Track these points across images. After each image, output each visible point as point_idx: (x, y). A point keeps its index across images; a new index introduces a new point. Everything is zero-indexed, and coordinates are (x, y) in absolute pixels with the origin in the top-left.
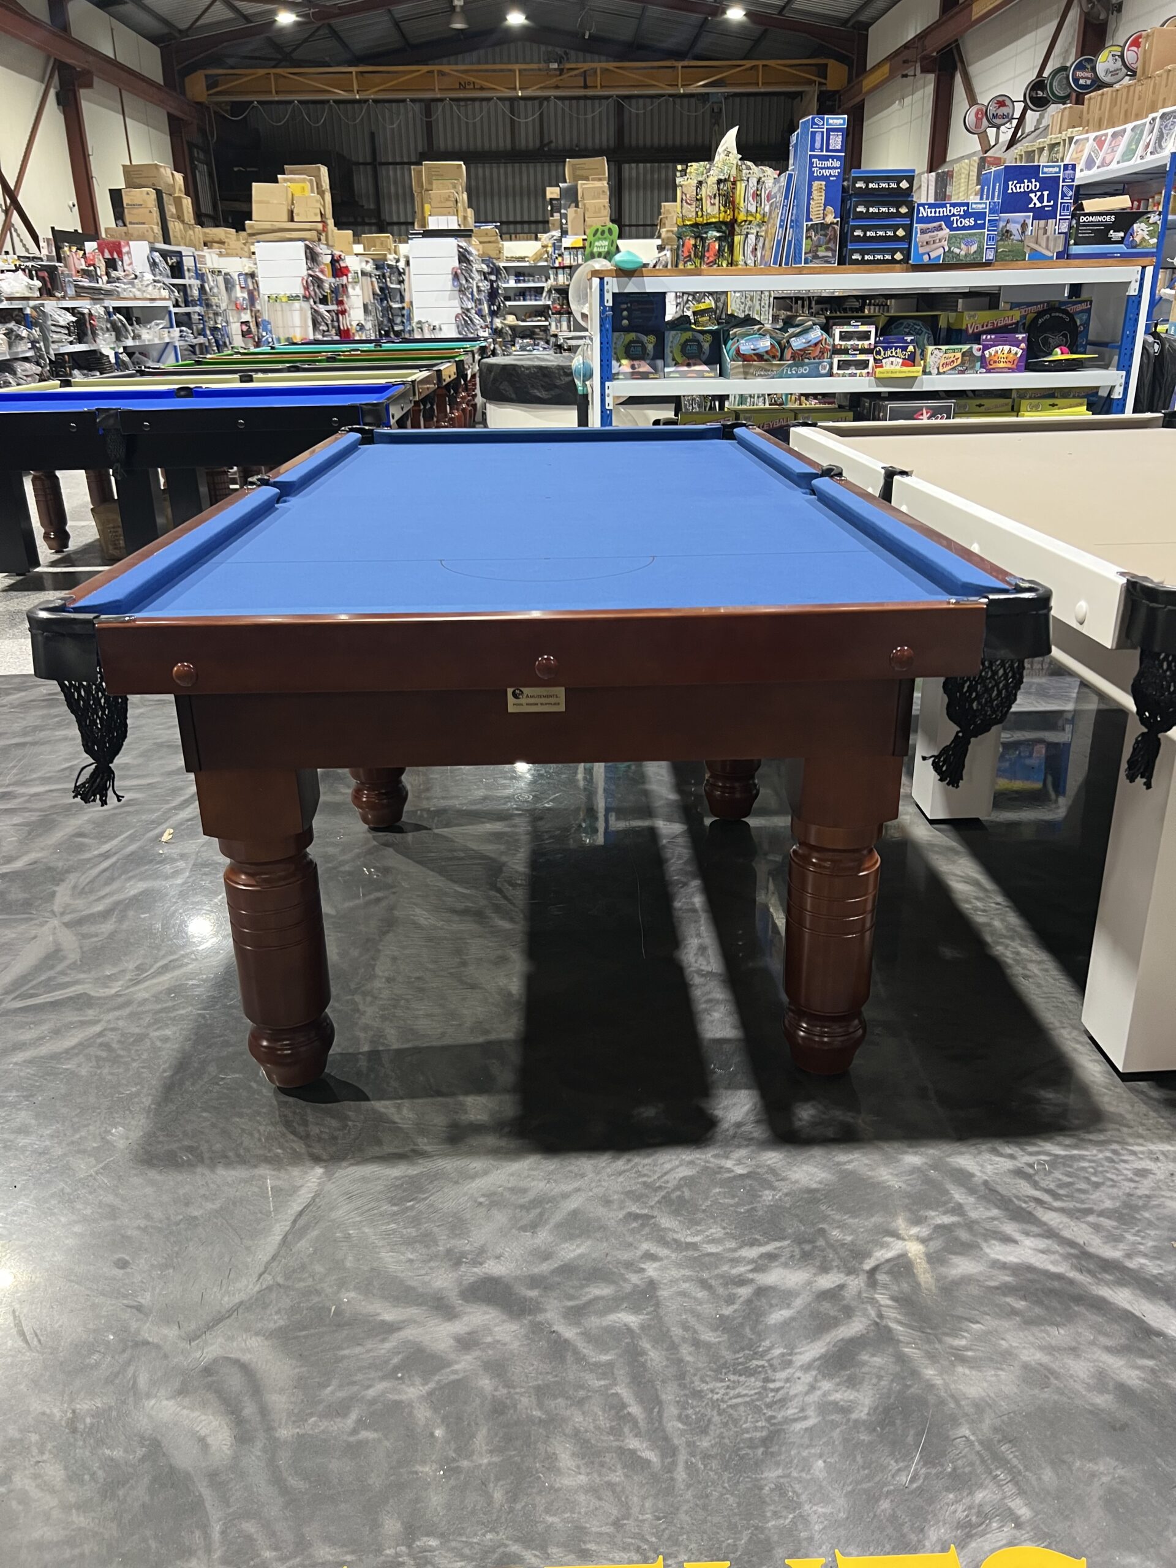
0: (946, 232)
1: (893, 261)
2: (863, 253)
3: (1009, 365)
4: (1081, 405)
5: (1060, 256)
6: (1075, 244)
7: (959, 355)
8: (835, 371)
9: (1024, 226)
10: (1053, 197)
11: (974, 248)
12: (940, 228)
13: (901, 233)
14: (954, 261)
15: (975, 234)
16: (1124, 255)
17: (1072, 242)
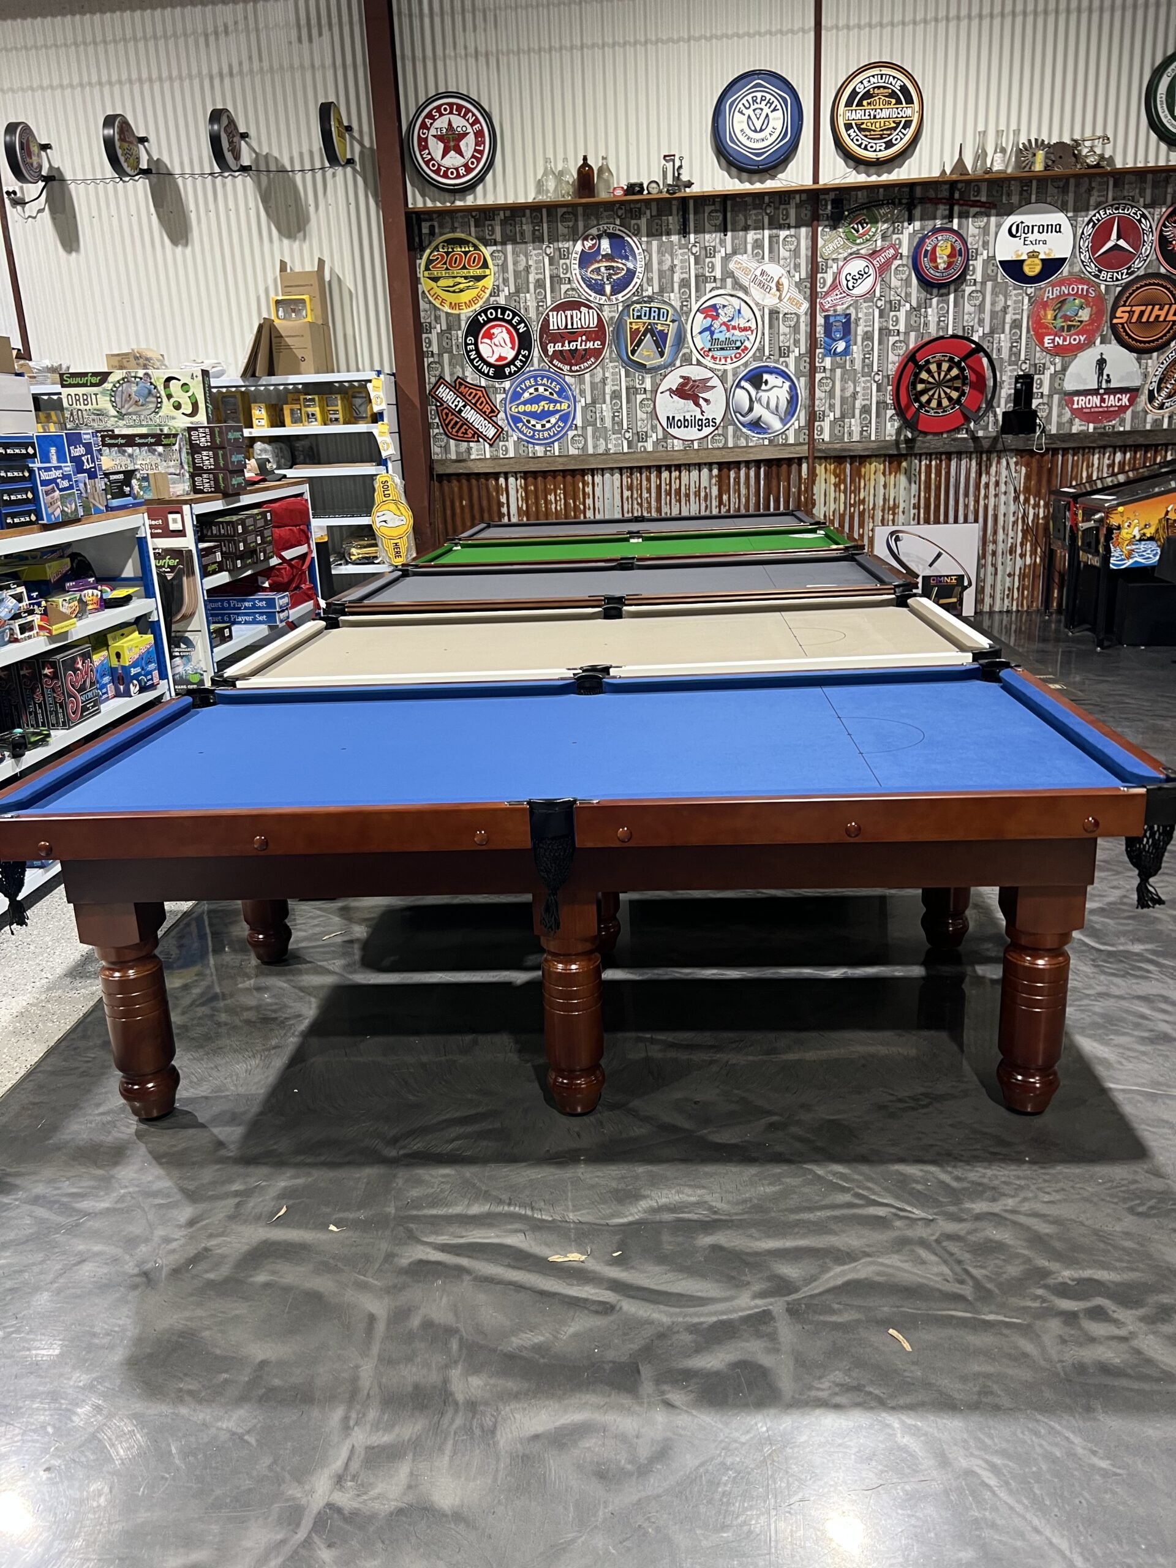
0: (57, 493)
1: (31, 523)
2: (13, 515)
3: (95, 606)
4: (134, 631)
5: (109, 508)
6: (113, 498)
7: (76, 603)
8: (20, 637)
9: (85, 484)
10: (93, 461)
11: (73, 506)
12: (53, 491)
13: (30, 495)
14: (66, 519)
15: (70, 494)
16: (135, 505)
17: (109, 496)
